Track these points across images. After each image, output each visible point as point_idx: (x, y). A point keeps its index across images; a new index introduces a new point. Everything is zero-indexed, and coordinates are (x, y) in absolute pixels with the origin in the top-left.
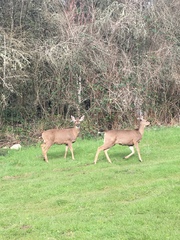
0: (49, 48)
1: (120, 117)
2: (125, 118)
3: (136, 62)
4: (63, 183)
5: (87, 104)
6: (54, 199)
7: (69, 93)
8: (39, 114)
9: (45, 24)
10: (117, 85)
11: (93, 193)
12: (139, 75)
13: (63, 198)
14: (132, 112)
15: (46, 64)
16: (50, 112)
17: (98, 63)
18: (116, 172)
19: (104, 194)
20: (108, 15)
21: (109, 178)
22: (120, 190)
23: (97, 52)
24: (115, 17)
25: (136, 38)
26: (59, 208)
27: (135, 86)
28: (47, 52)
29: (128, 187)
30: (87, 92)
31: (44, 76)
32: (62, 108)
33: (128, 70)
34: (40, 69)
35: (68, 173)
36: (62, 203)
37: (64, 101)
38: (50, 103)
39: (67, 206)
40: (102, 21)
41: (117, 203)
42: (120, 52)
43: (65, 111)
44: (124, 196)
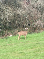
1: (37, 28)
2: (39, 29)
3: (41, 14)
4: (22, 47)
5: (29, 25)
6: (19, 51)
7: (24, 22)
8: (17, 28)
9: (18, 5)
10: (37, 20)
12: (42, 17)
13: (22, 51)
14: (41, 27)
15: (19, 15)
16: (20, 27)
17: (32, 14)
18: (37, 44)
19: (33, 50)
20: (34, 2)
21: (35, 45)
22: (38, 49)
23: (32, 12)
24: (36, 2)
25: (42, 7)
26: (21, 54)
27: (41, 20)
28: (19, 12)
29: (40, 48)
30: (29, 22)
31: (18, 18)
32: (23, 26)
33: (39, 16)
34: (17, 16)
35: (24, 44)
36: (21, 53)
37: (23, 24)
38: (19, 25)
39: (23, 54)
40: (33, 3)
41: (37, 53)
42: (37, 11)
43: (23, 27)
44: (39, 51)
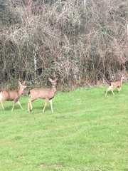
0: (13, 32)
1: (62, 80)
2: (66, 81)
3: (73, 42)
4: (20, 125)
5: (40, 71)
6: (13, 136)
7: (27, 64)
8: (6, 78)
9: (10, 15)
10: (60, 58)
11: (40, 132)
12: (75, 51)
13: (19, 135)
14: (71, 77)
15: (11, 43)
16: (14, 77)
17: (47, 43)
18: (57, 118)
19: (47, 132)
20: (54, 9)
21: (52, 122)
22: (57, 129)
23: (46, 35)
24: (59, 10)
25: (73, 25)
26: (16, 141)
27: (72, 58)
28: (11, 34)
29: (63, 127)
30: (40, 62)
31: (9, 52)
32: (22, 74)
33: (67, 48)
34: (7, 46)
35: (25, 119)
36: (19, 138)
37: (23, 69)
38: (14, 70)
39: (21, 140)
40: (50, 13)
42: (62, 35)
43: (24, 76)
44: (60, 134)
